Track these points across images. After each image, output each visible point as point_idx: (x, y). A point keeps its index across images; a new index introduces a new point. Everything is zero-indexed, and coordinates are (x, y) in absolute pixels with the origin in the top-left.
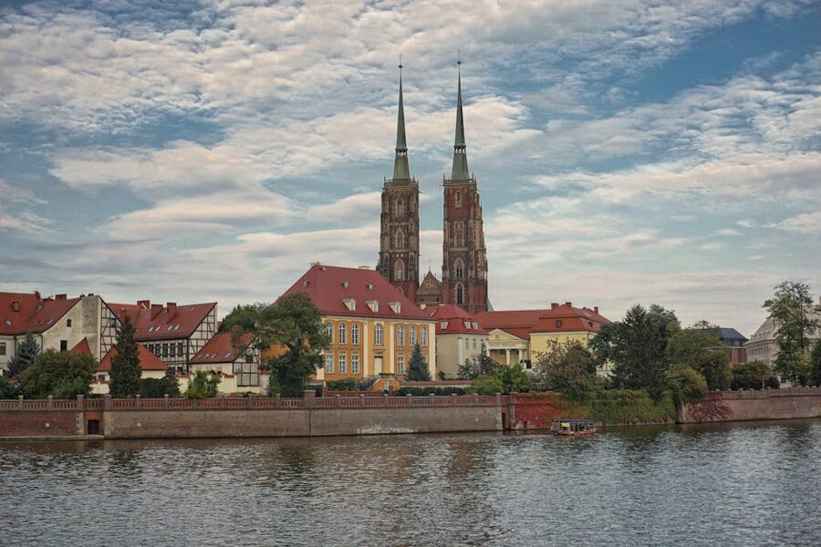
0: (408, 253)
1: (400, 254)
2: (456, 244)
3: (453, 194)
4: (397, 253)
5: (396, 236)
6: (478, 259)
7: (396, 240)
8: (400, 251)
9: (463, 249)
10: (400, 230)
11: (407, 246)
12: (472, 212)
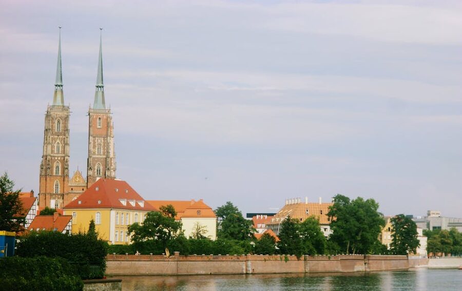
0: (64, 157)
1: (58, 157)
2: (96, 153)
3: (96, 118)
4: (56, 156)
5: (56, 145)
6: (112, 163)
7: (56, 148)
8: (59, 155)
9: (101, 156)
10: (58, 141)
11: (64, 152)
12: (109, 131)
